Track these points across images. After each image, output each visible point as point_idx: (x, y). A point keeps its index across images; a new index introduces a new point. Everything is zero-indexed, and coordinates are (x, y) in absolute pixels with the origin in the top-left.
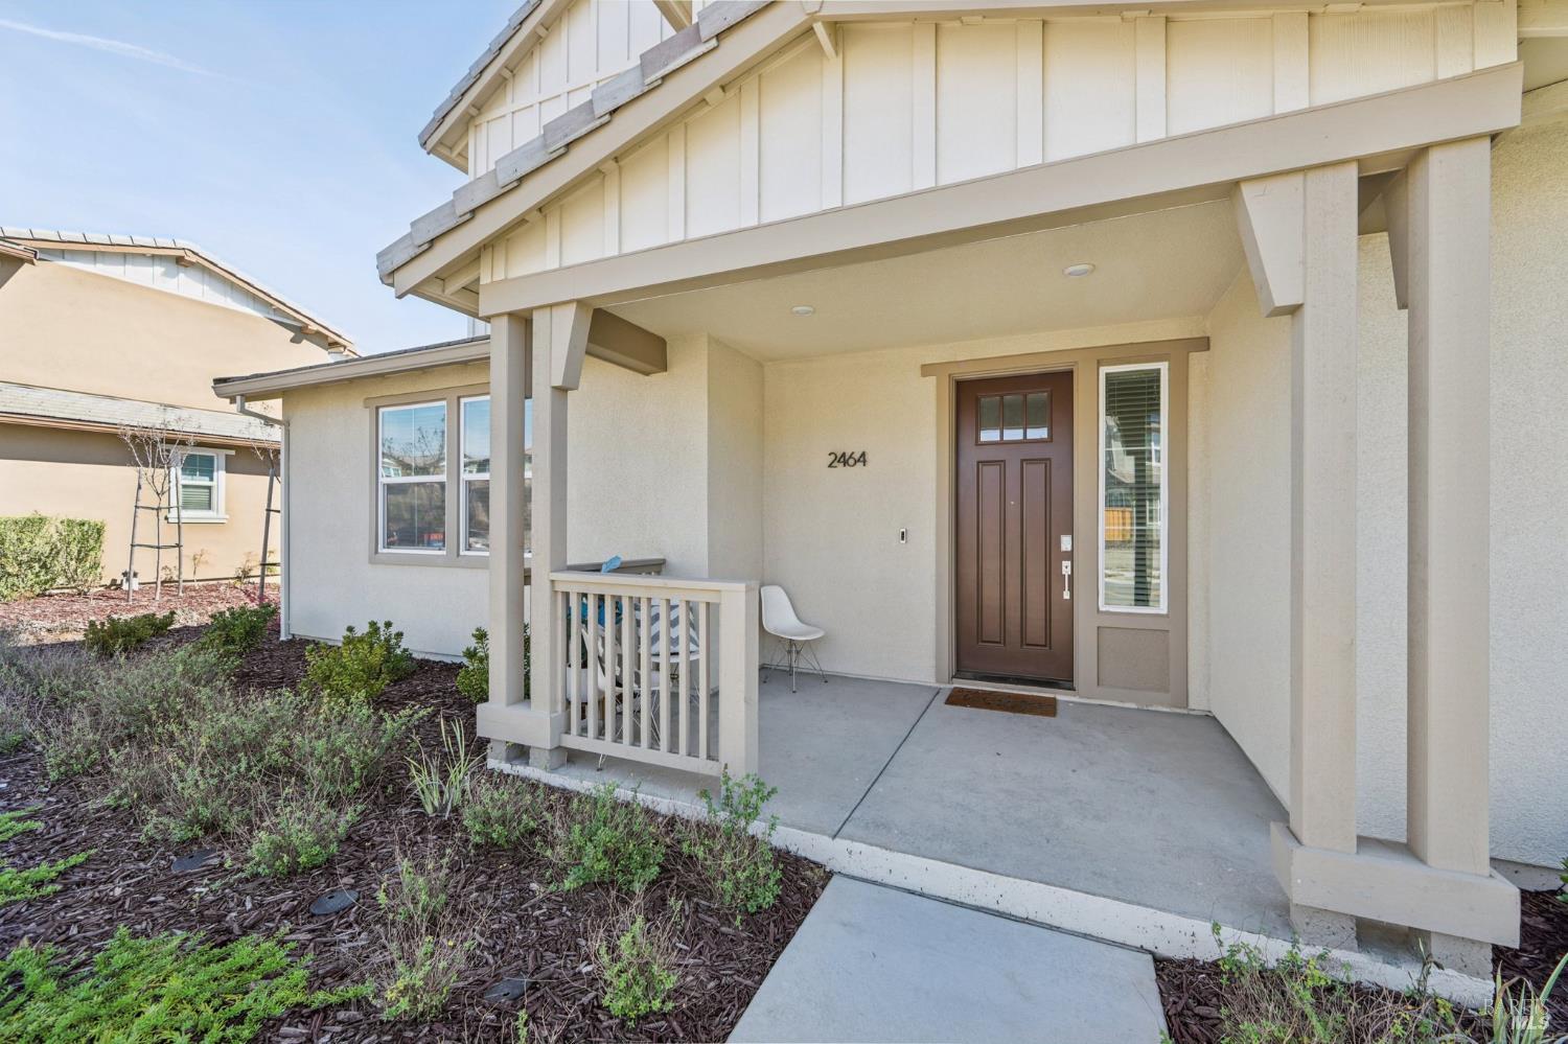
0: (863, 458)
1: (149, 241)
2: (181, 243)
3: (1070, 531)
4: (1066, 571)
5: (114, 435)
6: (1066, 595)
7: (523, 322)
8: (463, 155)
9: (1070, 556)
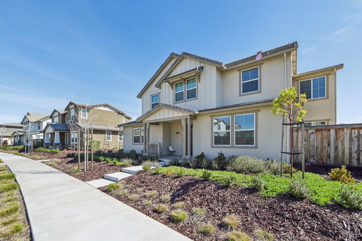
0: (179, 133)
1: (102, 104)
2: (106, 103)
5: (102, 130)
7: (146, 124)
8: (141, 97)
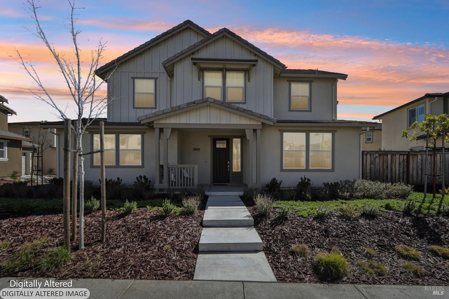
0: (199, 149)
3: (229, 161)
4: (228, 166)
6: (229, 170)
9: (229, 164)
